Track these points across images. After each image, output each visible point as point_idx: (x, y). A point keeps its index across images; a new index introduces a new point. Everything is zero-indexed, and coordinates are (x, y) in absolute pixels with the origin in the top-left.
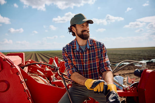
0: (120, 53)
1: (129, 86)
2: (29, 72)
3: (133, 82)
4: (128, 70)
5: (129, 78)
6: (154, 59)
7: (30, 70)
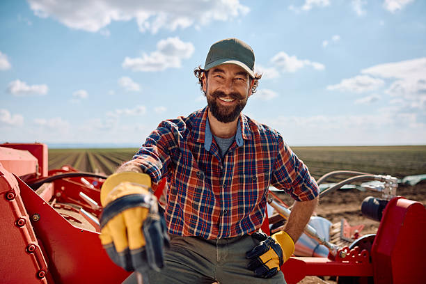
0: (321, 159)
1: (346, 246)
2: (55, 200)
3: (357, 236)
4: (343, 205)
5: (346, 223)
6: (411, 175)
7: (59, 194)
